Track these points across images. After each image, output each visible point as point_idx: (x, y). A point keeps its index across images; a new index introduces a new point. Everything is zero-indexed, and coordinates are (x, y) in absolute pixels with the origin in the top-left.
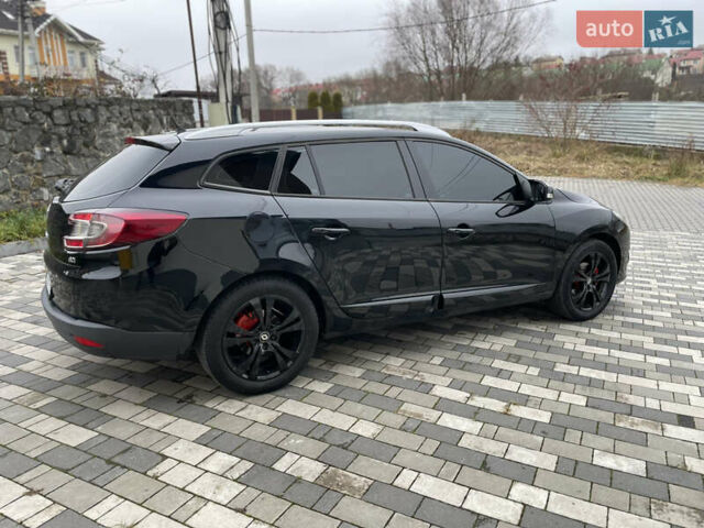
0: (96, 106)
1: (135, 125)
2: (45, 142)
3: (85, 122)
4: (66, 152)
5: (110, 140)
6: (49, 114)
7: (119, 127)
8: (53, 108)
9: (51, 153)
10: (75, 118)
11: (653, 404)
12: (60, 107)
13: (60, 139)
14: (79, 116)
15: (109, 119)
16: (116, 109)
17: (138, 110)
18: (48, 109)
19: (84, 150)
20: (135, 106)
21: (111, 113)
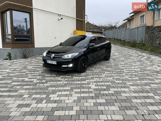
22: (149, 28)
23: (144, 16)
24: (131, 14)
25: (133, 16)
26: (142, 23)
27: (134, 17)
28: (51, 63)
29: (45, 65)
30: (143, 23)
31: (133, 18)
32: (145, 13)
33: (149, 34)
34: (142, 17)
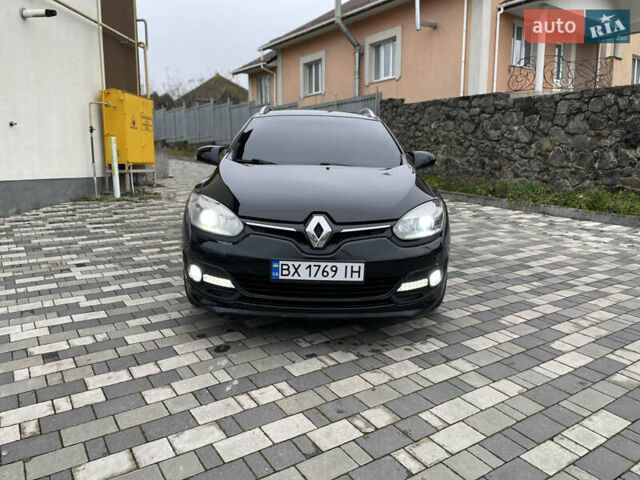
11: (101, 267)
22: (397, 107)
23: (317, 62)
24: (264, 49)
25: (274, 58)
26: (311, 91)
27: (279, 63)
28: (320, 277)
29: (243, 298)
30: (317, 90)
31: (274, 69)
32: (323, 52)
33: (399, 128)
34: (309, 66)
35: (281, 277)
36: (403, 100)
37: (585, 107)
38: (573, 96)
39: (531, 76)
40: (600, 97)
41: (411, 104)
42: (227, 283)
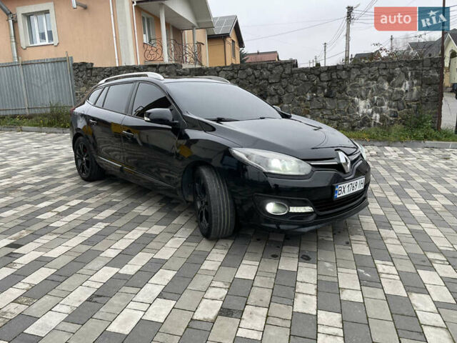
0: (351, 69)
1: (380, 78)
2: (314, 91)
3: (341, 78)
4: (326, 96)
5: (358, 89)
6: (319, 76)
7: (366, 81)
8: (321, 72)
9: (317, 96)
10: (335, 77)
12: (326, 71)
13: (323, 88)
14: (337, 75)
15: (358, 76)
16: (365, 70)
17: (385, 69)
18: (318, 73)
19: (338, 95)
20: (383, 66)
21: (362, 72)
28: (352, 192)
35: (338, 196)
36: (92, 64)
37: (236, 76)
38: (228, 69)
39: (159, 52)
40: (244, 70)
41: (105, 68)
42: (308, 209)
